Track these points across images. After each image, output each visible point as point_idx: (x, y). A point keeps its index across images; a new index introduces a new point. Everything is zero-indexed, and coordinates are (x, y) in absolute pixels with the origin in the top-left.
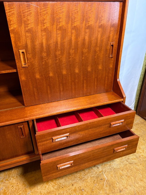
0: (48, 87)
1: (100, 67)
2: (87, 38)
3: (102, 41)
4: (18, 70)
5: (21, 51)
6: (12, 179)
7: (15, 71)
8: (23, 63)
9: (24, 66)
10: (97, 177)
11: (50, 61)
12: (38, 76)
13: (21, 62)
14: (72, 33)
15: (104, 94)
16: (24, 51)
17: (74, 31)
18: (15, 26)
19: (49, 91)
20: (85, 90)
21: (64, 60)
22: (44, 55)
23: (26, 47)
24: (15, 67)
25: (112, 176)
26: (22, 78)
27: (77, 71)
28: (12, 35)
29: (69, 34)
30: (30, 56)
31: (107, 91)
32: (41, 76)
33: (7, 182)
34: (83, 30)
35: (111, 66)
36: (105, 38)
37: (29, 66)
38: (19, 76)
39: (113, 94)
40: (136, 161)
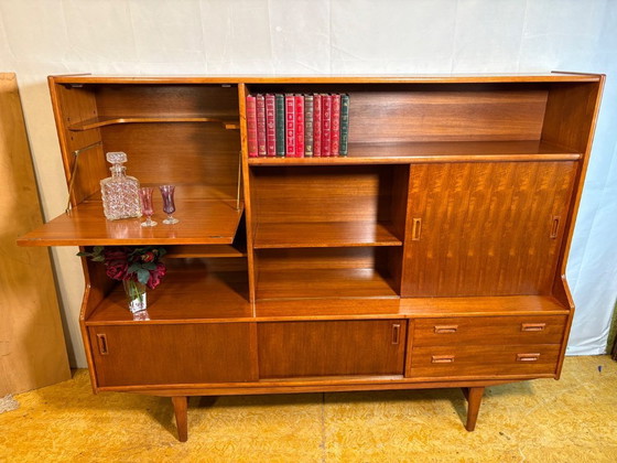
0: (441, 272)
1: (531, 252)
2: (513, 207)
3: (538, 213)
4: (405, 243)
5: (415, 220)
6: (348, 419)
7: (400, 244)
8: (414, 235)
9: (414, 239)
10: (506, 453)
11: (452, 236)
12: (430, 255)
13: (413, 234)
14: (491, 201)
15: (535, 297)
16: (420, 220)
17: (495, 198)
18: (416, 190)
19: (441, 279)
20: (500, 285)
21: (473, 236)
22: (447, 226)
23: (423, 216)
24: (401, 238)
25: (536, 457)
26: (408, 255)
27: (491, 254)
28: (409, 201)
29: (488, 201)
30: (425, 227)
31: (541, 293)
32: (435, 255)
33: (340, 422)
34: (510, 196)
35: (552, 252)
36: (545, 209)
37: (420, 240)
38: (405, 251)
39: (551, 300)
40: (591, 444)
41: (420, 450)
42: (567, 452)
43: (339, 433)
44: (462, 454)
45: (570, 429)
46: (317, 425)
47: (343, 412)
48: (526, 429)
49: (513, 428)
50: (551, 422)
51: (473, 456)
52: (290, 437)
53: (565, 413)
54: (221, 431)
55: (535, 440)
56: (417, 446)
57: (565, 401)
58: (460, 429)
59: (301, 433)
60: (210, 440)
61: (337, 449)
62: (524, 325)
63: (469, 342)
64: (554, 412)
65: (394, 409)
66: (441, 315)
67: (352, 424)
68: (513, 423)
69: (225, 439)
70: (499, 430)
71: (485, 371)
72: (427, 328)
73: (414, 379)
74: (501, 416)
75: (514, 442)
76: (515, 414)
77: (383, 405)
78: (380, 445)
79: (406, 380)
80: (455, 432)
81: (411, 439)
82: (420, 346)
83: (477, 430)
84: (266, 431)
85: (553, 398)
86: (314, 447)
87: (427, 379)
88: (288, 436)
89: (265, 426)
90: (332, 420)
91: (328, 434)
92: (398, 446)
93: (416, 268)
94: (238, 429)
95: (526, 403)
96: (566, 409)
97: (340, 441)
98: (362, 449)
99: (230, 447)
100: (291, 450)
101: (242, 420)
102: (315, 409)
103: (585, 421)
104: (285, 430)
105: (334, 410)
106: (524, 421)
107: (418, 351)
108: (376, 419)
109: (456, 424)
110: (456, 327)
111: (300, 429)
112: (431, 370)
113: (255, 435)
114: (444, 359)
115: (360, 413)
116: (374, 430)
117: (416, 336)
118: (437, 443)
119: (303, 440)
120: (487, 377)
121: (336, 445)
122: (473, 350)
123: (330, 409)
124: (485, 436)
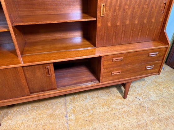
0: (114, 33)
1: (153, 20)
4: (98, 18)
5: (102, 4)
6: (76, 102)
7: (94, 19)
9: (102, 16)
10: (140, 105)
11: (120, 14)
12: (109, 24)
13: (101, 13)
16: (104, 4)
19: (114, 37)
20: (139, 37)
21: (130, 13)
22: (117, 8)
23: (106, 2)
24: (96, 17)
25: (151, 105)
26: (99, 25)
27: (136, 22)
30: (107, 9)
31: (154, 40)
32: (112, 24)
33: (73, 104)
35: (161, 20)
37: (105, 16)
38: (97, 23)
39: (159, 42)
40: (168, 97)
41: (107, 110)
42: (161, 101)
43: (73, 109)
44: (124, 109)
45: (160, 92)
46: (63, 107)
47: (74, 99)
48: (145, 94)
49: (140, 95)
50: (152, 90)
51: (128, 109)
52: (51, 115)
53: (156, 86)
54: (18, 118)
55: (149, 98)
56: (106, 109)
57: (155, 82)
58: (121, 99)
59: (57, 112)
60: (13, 123)
61: (73, 117)
62: (150, 54)
63: (127, 64)
64: (153, 86)
65: (95, 94)
66: (116, 53)
67: (78, 104)
68: (140, 93)
69: (20, 122)
70: (135, 96)
71: (133, 75)
72: (109, 60)
73: (104, 83)
74: (135, 91)
75: (141, 100)
76: (139, 89)
77: (90, 93)
78: (91, 111)
79: (101, 84)
80: (120, 100)
81: (103, 106)
82: (106, 68)
83: (127, 98)
84: (40, 114)
85: (151, 81)
86: (63, 118)
87: (109, 82)
88: (51, 114)
89: (39, 112)
90: (70, 103)
91: (68, 110)
92: (98, 110)
93: (103, 32)
94: (26, 116)
95: (142, 84)
96: (156, 84)
97: (74, 113)
98: (84, 115)
99: (23, 125)
100: (52, 121)
101: (28, 111)
102: (62, 100)
103: (164, 88)
104: (49, 112)
105: (70, 99)
106: (143, 91)
107: (105, 71)
108: (88, 100)
109: (119, 97)
110: (122, 58)
111: (56, 110)
112: (111, 78)
113: (35, 117)
114: (117, 73)
115: (81, 98)
116: (88, 105)
117: (105, 64)
118: (114, 106)
119: (57, 116)
120: (134, 78)
121: (72, 115)
122: (129, 67)
123: (68, 98)
124: (131, 100)
